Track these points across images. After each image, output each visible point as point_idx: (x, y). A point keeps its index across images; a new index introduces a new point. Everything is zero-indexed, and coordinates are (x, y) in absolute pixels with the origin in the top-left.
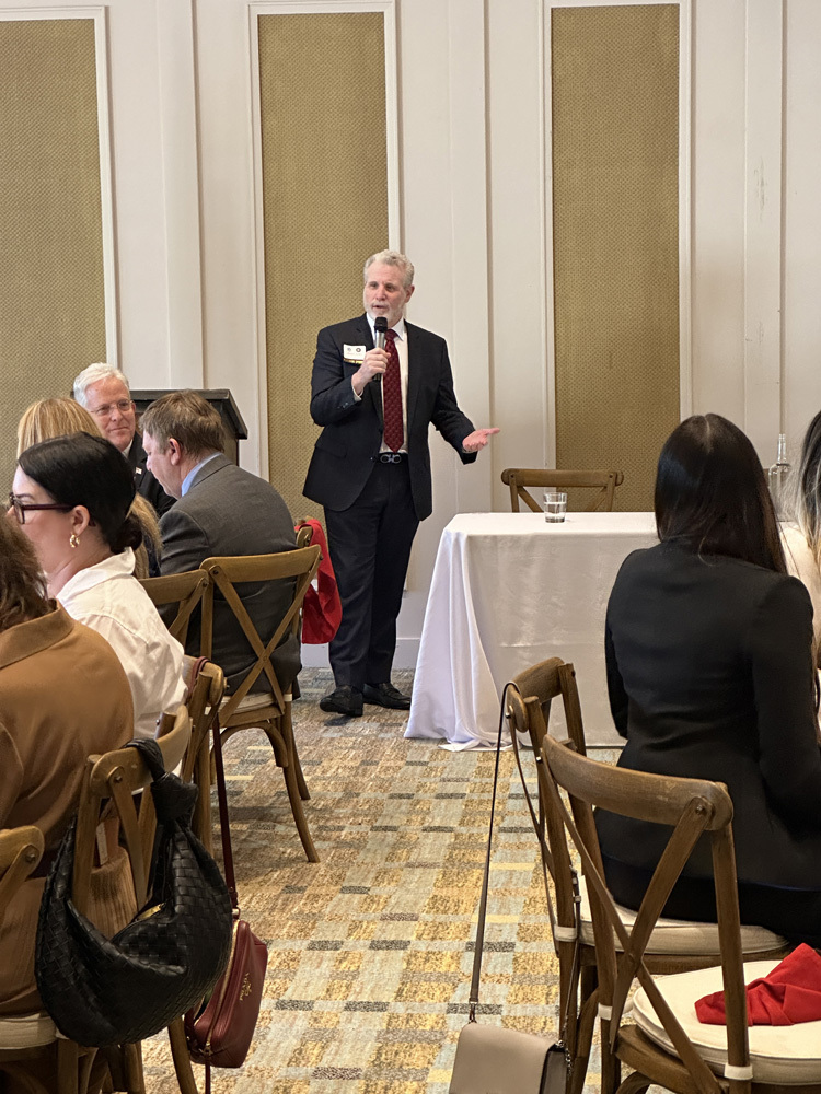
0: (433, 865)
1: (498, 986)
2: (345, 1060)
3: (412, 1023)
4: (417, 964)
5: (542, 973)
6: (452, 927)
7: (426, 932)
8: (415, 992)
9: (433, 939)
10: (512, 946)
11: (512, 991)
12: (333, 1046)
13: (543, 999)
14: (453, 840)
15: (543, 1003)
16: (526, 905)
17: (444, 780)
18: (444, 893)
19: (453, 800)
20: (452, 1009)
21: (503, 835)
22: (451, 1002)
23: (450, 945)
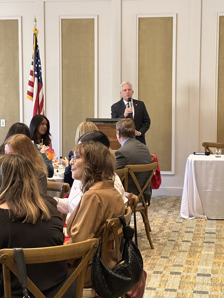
0: (186, 251)
1: (207, 286)
3: (184, 295)
4: (184, 279)
5: (219, 283)
6: (193, 269)
7: (186, 270)
8: (184, 287)
9: (188, 272)
10: (210, 275)
11: (211, 288)
13: (220, 290)
14: (191, 244)
15: (220, 291)
16: (213, 264)
17: (187, 227)
18: (190, 259)
19: (190, 233)
20: (195, 292)
21: (205, 244)
22: (194, 290)
23: (193, 274)
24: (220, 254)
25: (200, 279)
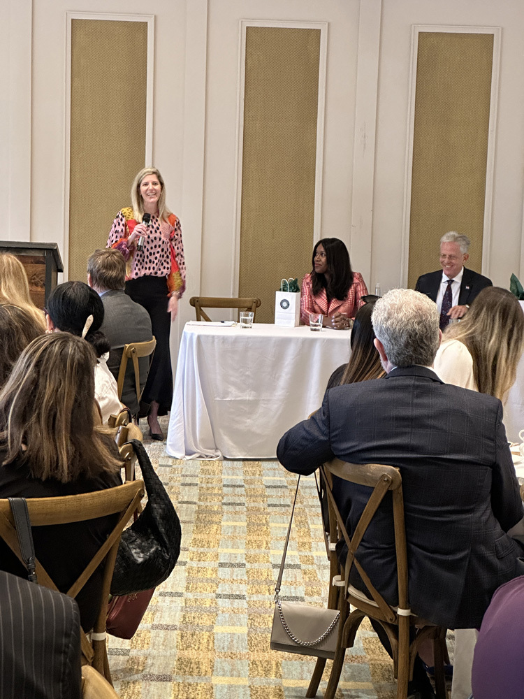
0: (190, 522)
1: (241, 585)
2: (166, 621)
3: (198, 603)
4: (193, 573)
5: (263, 579)
6: (208, 554)
7: (195, 557)
8: (196, 588)
9: (199, 560)
10: (244, 565)
11: (249, 588)
12: (158, 614)
13: (267, 592)
14: (197, 508)
15: (268, 594)
16: (246, 544)
17: (183, 476)
18: (199, 537)
19: (192, 487)
20: (219, 596)
21: (225, 507)
22: (217, 592)
23: (210, 564)
24: (258, 525)
25: (224, 573)
